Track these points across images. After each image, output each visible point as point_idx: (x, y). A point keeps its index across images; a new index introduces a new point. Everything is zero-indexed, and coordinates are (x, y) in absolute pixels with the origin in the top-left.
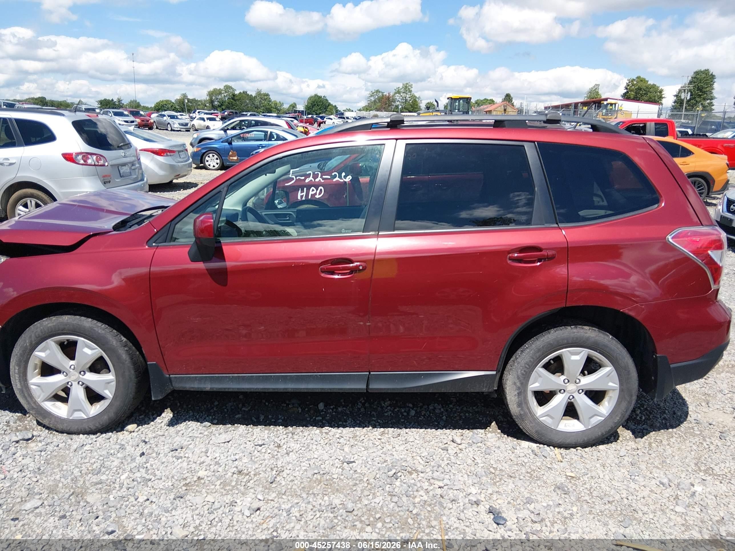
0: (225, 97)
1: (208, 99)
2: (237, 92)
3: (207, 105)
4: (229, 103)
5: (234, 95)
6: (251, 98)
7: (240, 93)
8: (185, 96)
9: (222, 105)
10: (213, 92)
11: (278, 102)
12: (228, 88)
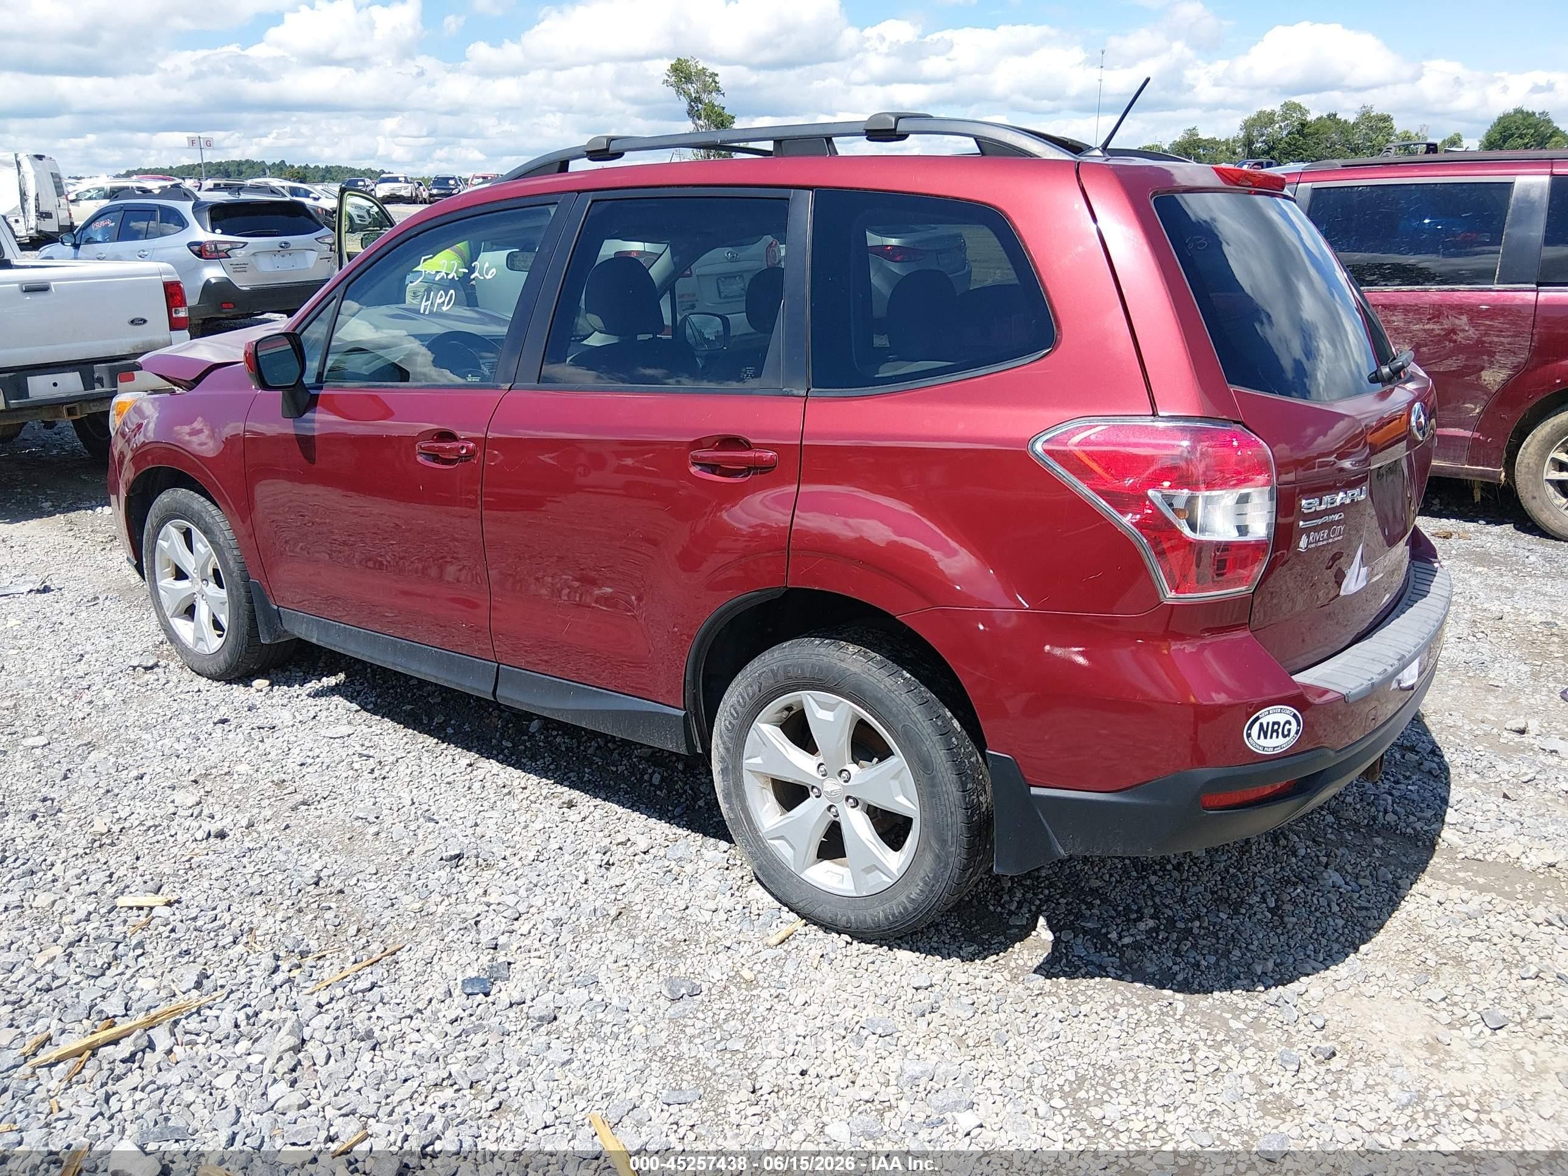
0: (1279, 130)
1: (1241, 136)
2: (1311, 117)
3: (1239, 150)
4: (1289, 144)
5: (1303, 125)
6: (1344, 128)
7: (1320, 119)
8: (1192, 132)
9: (1272, 148)
10: (1254, 120)
11: (1413, 135)
12: (1290, 108)
